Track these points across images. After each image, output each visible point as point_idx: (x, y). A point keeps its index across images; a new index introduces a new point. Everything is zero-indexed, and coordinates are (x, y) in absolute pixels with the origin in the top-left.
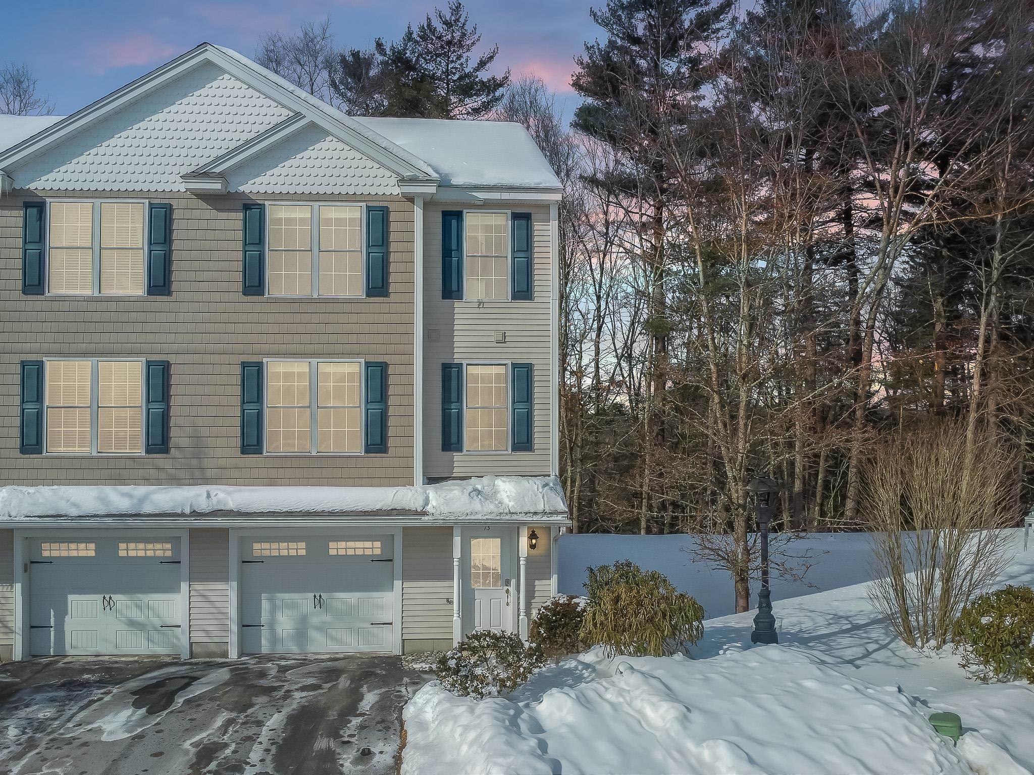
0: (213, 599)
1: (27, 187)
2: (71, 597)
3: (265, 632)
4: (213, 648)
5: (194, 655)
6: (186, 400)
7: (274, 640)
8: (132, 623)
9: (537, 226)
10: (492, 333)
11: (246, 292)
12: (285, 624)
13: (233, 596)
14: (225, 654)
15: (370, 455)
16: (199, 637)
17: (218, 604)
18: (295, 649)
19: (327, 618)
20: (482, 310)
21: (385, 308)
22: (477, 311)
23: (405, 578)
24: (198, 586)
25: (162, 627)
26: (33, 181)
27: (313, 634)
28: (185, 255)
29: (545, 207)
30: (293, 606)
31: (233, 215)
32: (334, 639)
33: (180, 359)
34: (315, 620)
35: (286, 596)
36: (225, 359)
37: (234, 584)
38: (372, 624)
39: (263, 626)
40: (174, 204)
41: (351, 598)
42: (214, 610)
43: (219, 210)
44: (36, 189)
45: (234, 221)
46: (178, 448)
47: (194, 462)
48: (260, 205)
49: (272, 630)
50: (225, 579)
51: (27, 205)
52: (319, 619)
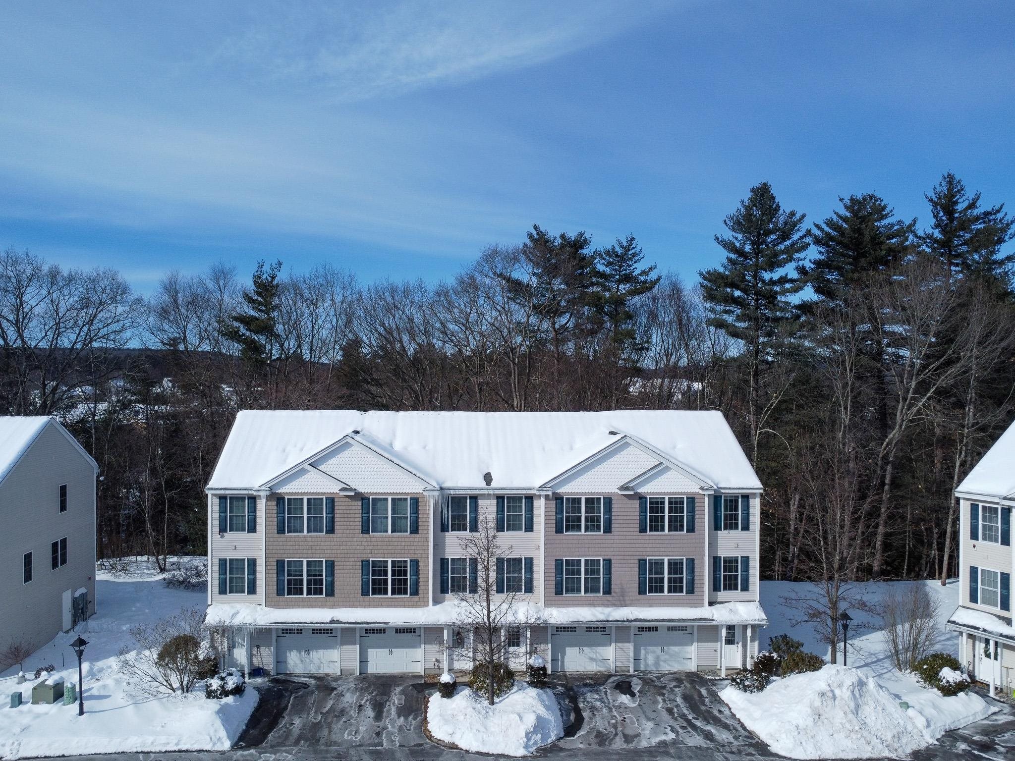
0: (624, 649)
1: (556, 492)
2: (567, 649)
3: (642, 662)
4: (624, 669)
5: (617, 671)
6: (618, 574)
7: (646, 665)
8: (591, 659)
9: (751, 501)
10: (733, 544)
11: (640, 532)
12: (651, 660)
13: (632, 648)
14: (629, 671)
15: (687, 595)
16: (619, 665)
17: (626, 652)
18: (653, 668)
19: (667, 657)
20: (729, 535)
21: (693, 537)
22: (727, 535)
23: (698, 642)
24: (620, 645)
25: (603, 660)
27: (662, 663)
28: (617, 517)
29: (754, 495)
30: (654, 652)
31: (635, 501)
32: (669, 665)
33: (615, 558)
34: (662, 658)
35: (651, 648)
36: (633, 558)
37: (632, 644)
38: (683, 659)
39: (641, 659)
40: (612, 497)
41: (676, 649)
42: (625, 654)
43: (630, 499)
44: (560, 492)
45: (636, 503)
46: (614, 592)
47: (621, 598)
48: (646, 497)
49: (646, 661)
50: (630, 642)
51: (557, 499)
52: (664, 657)
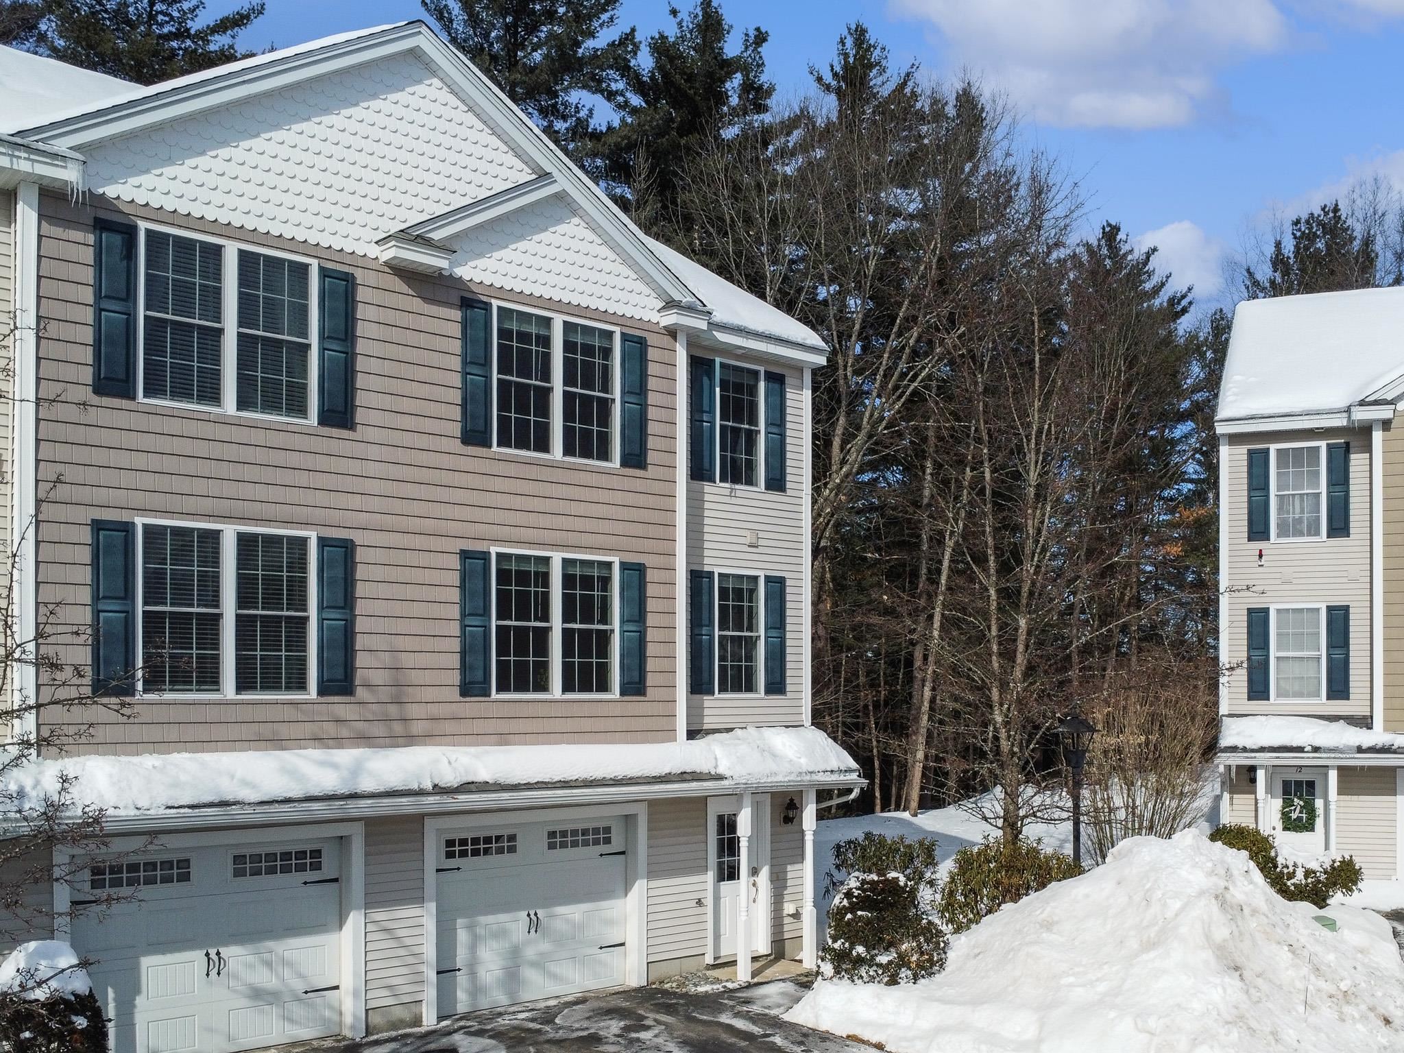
0: (400, 933)
1: (101, 191)
2: (146, 962)
3: (462, 978)
4: (400, 1013)
5: (370, 1030)
7: (476, 990)
8: (259, 994)
9: (790, 394)
10: (747, 533)
11: (465, 440)
12: (491, 964)
13: (431, 925)
14: (417, 1021)
15: (626, 698)
16: (381, 998)
17: (408, 941)
18: (503, 999)
19: (545, 946)
20: (734, 501)
21: (639, 485)
22: (727, 500)
23: (652, 874)
24: (380, 915)
25: (306, 992)
26: (112, 180)
27: (529, 974)
29: (798, 367)
30: (501, 934)
31: (447, 312)
32: (555, 977)
33: (369, 538)
34: (530, 953)
35: (490, 919)
36: (437, 544)
37: (432, 906)
38: (601, 948)
39: (459, 970)
40: (359, 275)
41: (573, 912)
42: (402, 952)
43: (424, 299)
44: (118, 198)
48: (485, 303)
49: (473, 974)
50: (420, 900)
51: (101, 226)
52: (536, 947)
